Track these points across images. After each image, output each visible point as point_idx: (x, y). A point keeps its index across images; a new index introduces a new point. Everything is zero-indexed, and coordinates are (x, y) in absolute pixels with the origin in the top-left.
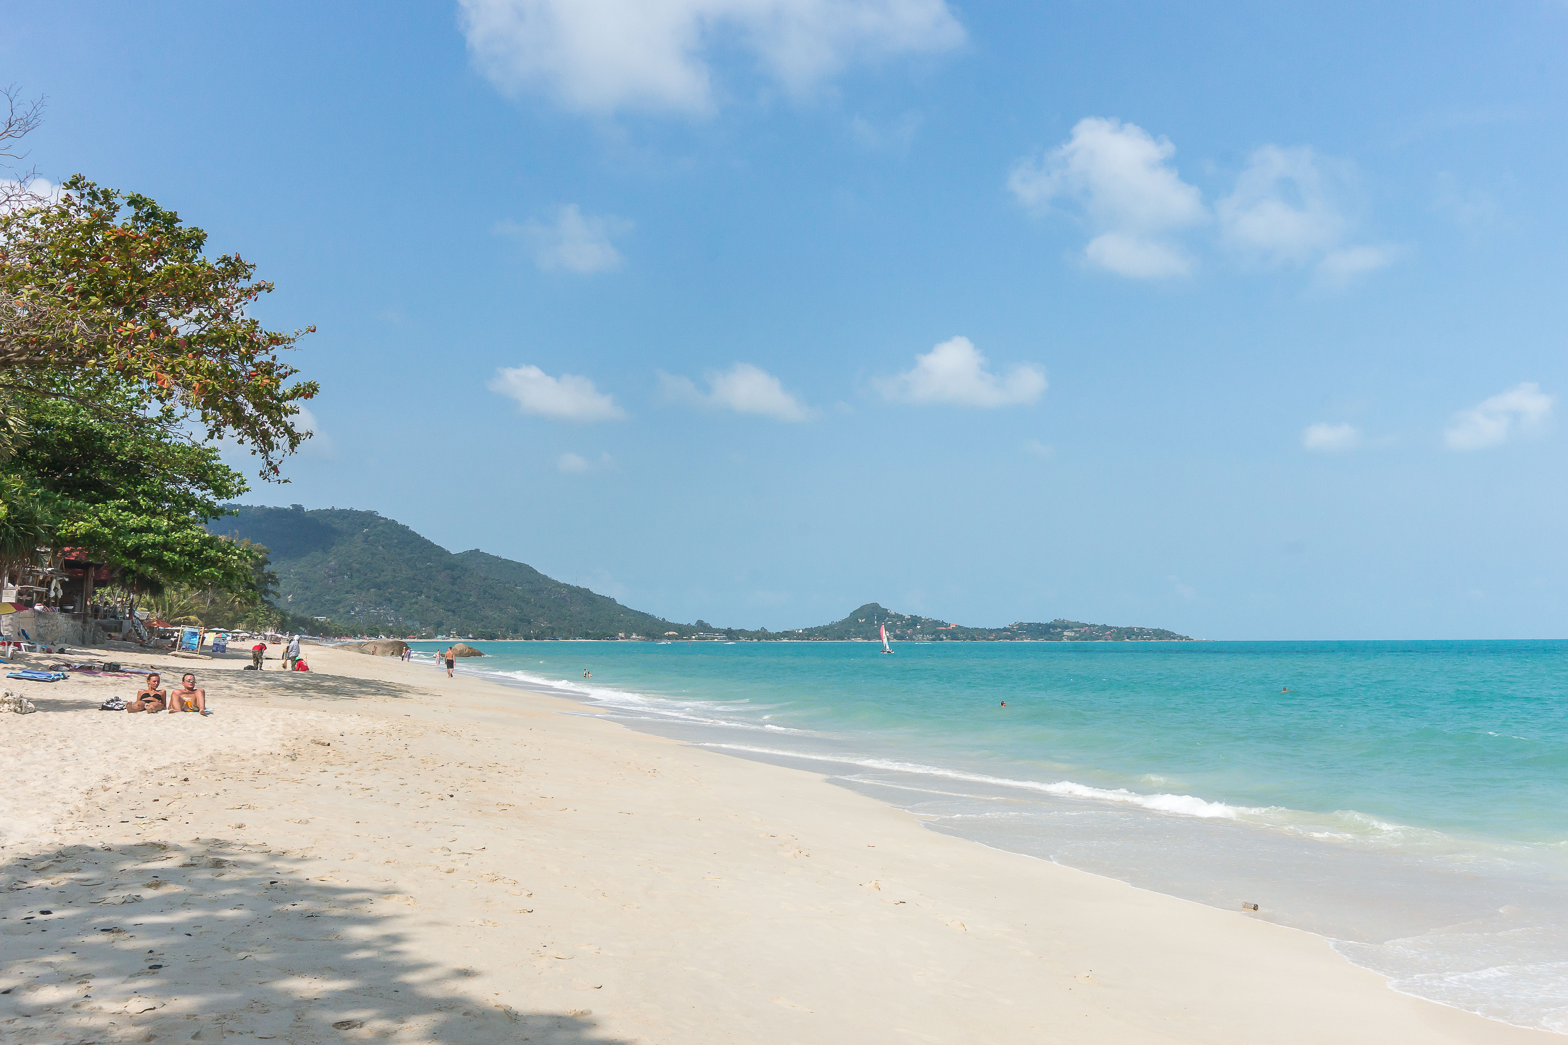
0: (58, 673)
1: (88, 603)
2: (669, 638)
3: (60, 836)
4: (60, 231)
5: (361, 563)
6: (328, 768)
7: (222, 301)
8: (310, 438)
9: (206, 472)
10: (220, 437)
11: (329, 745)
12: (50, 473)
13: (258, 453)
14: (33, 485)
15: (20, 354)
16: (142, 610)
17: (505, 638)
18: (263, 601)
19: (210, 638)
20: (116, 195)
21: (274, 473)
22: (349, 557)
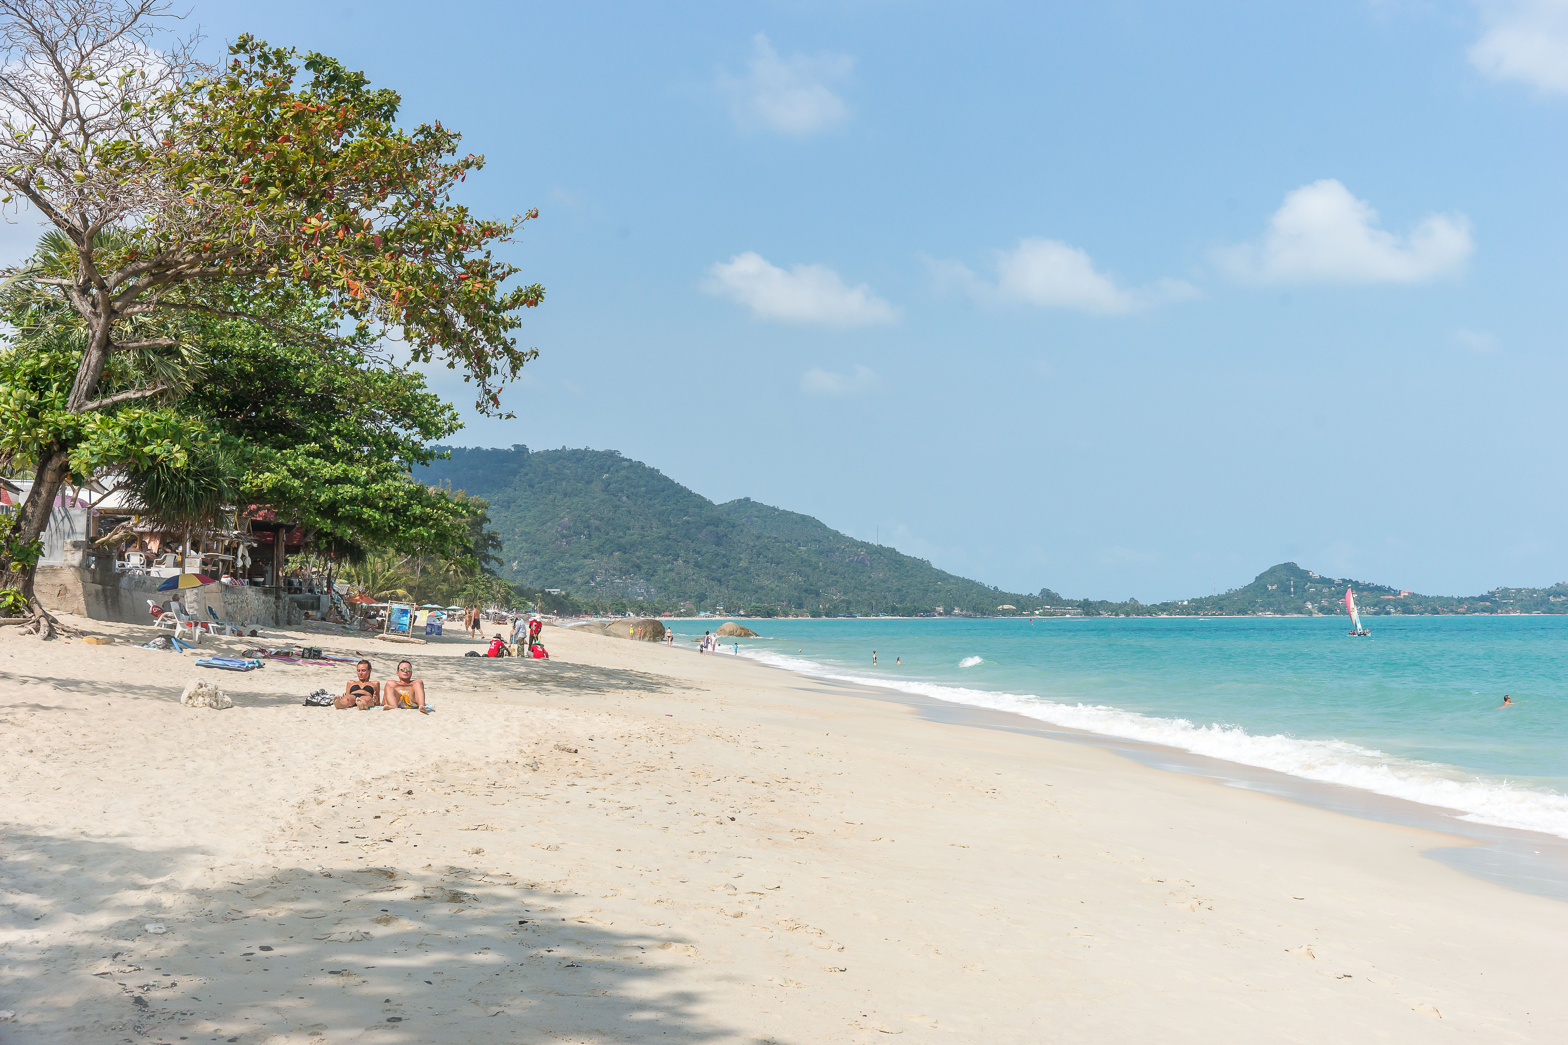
0: (251, 660)
1: (280, 573)
2: (1005, 613)
3: (273, 858)
4: (231, 108)
5: (601, 519)
6: (577, 781)
7: (422, 184)
8: (535, 358)
9: (410, 405)
10: (426, 360)
11: (576, 751)
12: (231, 413)
13: (473, 379)
14: (213, 429)
15: (193, 264)
16: (341, 583)
17: (786, 615)
18: (483, 570)
19: (423, 618)
20: (291, 55)
21: (493, 405)
22: (586, 511)
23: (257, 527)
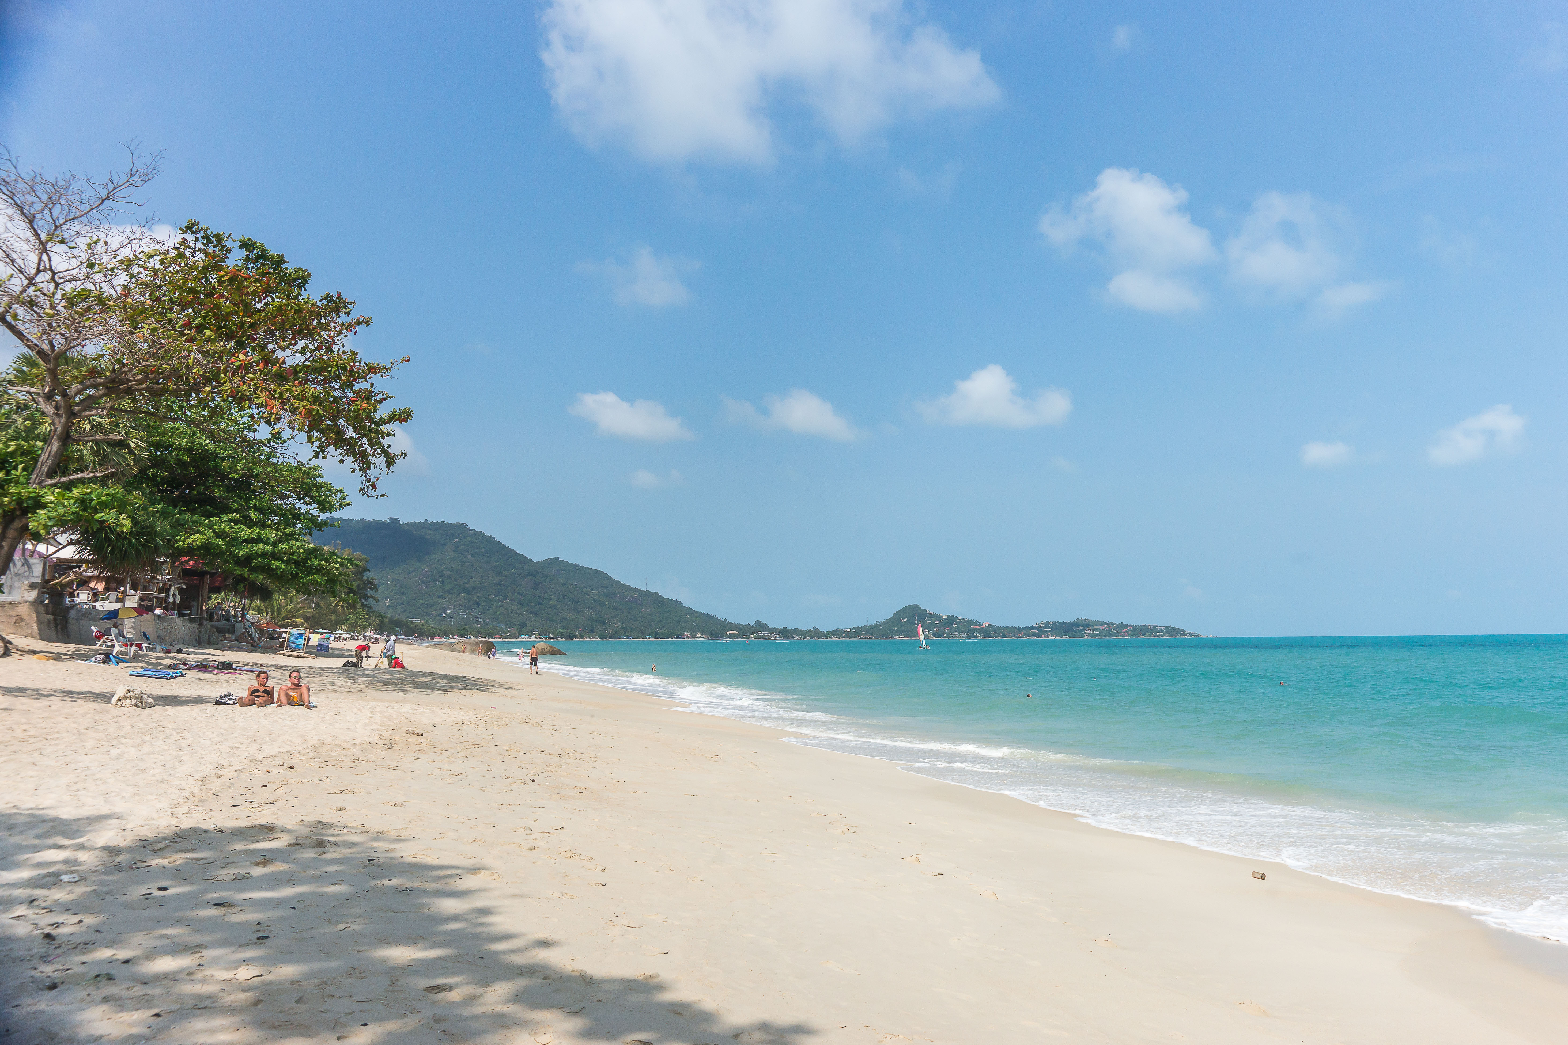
0: (176, 671)
1: (204, 608)
2: (731, 636)
3: (176, 820)
4: (177, 272)
5: (452, 571)
6: (421, 756)
7: (325, 334)
8: (404, 458)
9: (311, 489)
10: (325, 457)
11: (422, 735)
12: (169, 490)
13: (357, 471)
14: (153, 502)
15: (141, 382)
16: (254, 614)
17: (582, 638)
18: (363, 605)
19: (315, 639)
20: (228, 238)
21: (372, 490)
22: (441, 565)
23: (186, 573)
